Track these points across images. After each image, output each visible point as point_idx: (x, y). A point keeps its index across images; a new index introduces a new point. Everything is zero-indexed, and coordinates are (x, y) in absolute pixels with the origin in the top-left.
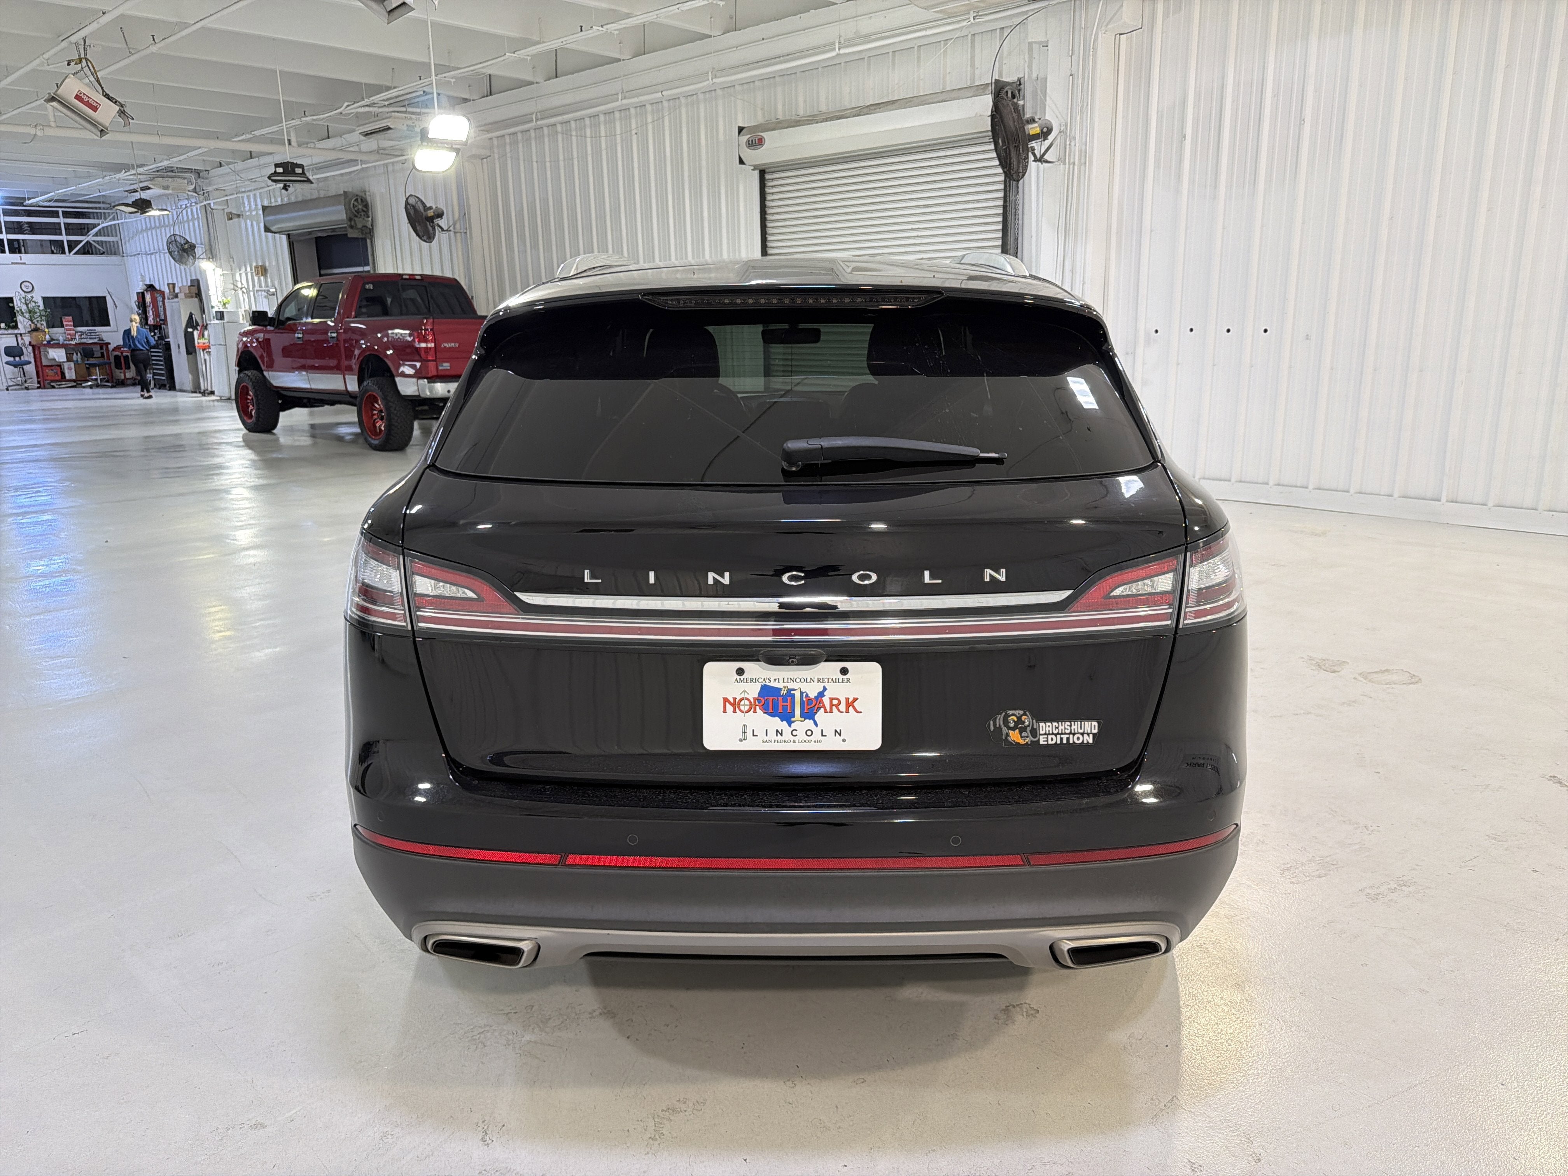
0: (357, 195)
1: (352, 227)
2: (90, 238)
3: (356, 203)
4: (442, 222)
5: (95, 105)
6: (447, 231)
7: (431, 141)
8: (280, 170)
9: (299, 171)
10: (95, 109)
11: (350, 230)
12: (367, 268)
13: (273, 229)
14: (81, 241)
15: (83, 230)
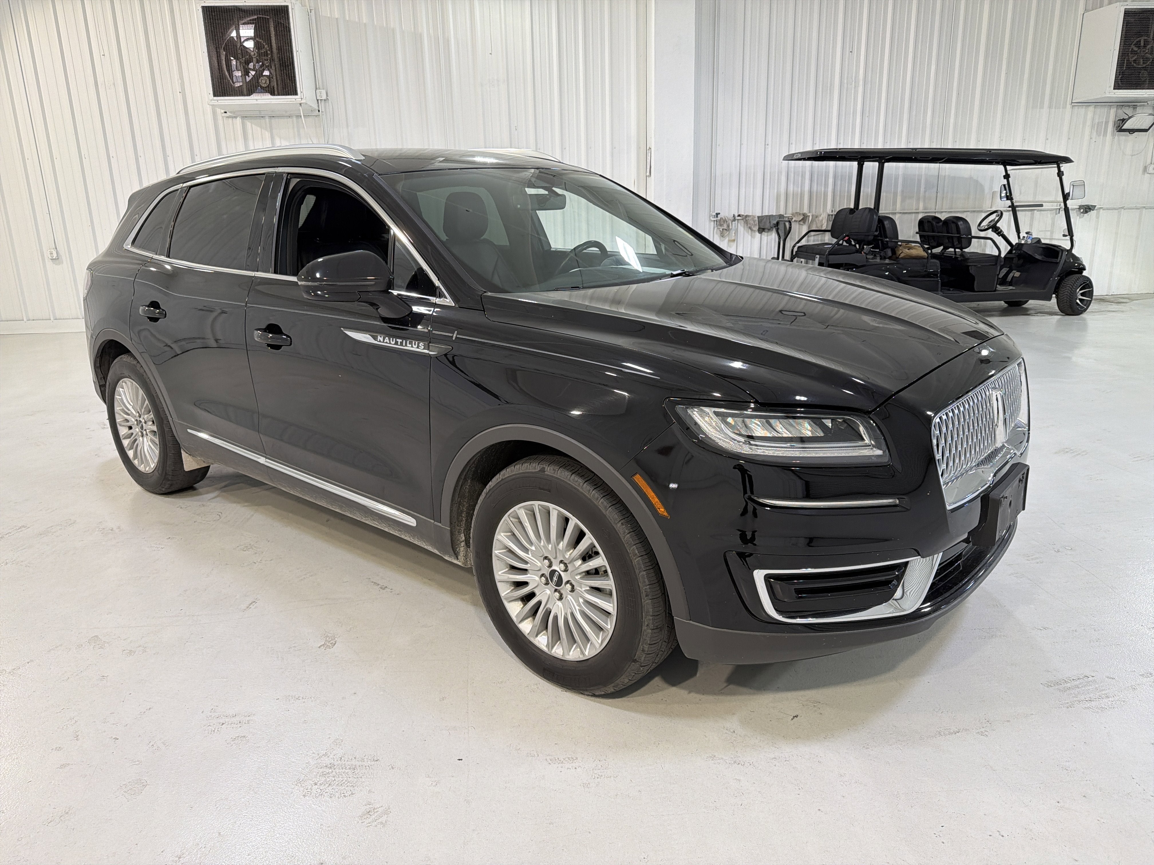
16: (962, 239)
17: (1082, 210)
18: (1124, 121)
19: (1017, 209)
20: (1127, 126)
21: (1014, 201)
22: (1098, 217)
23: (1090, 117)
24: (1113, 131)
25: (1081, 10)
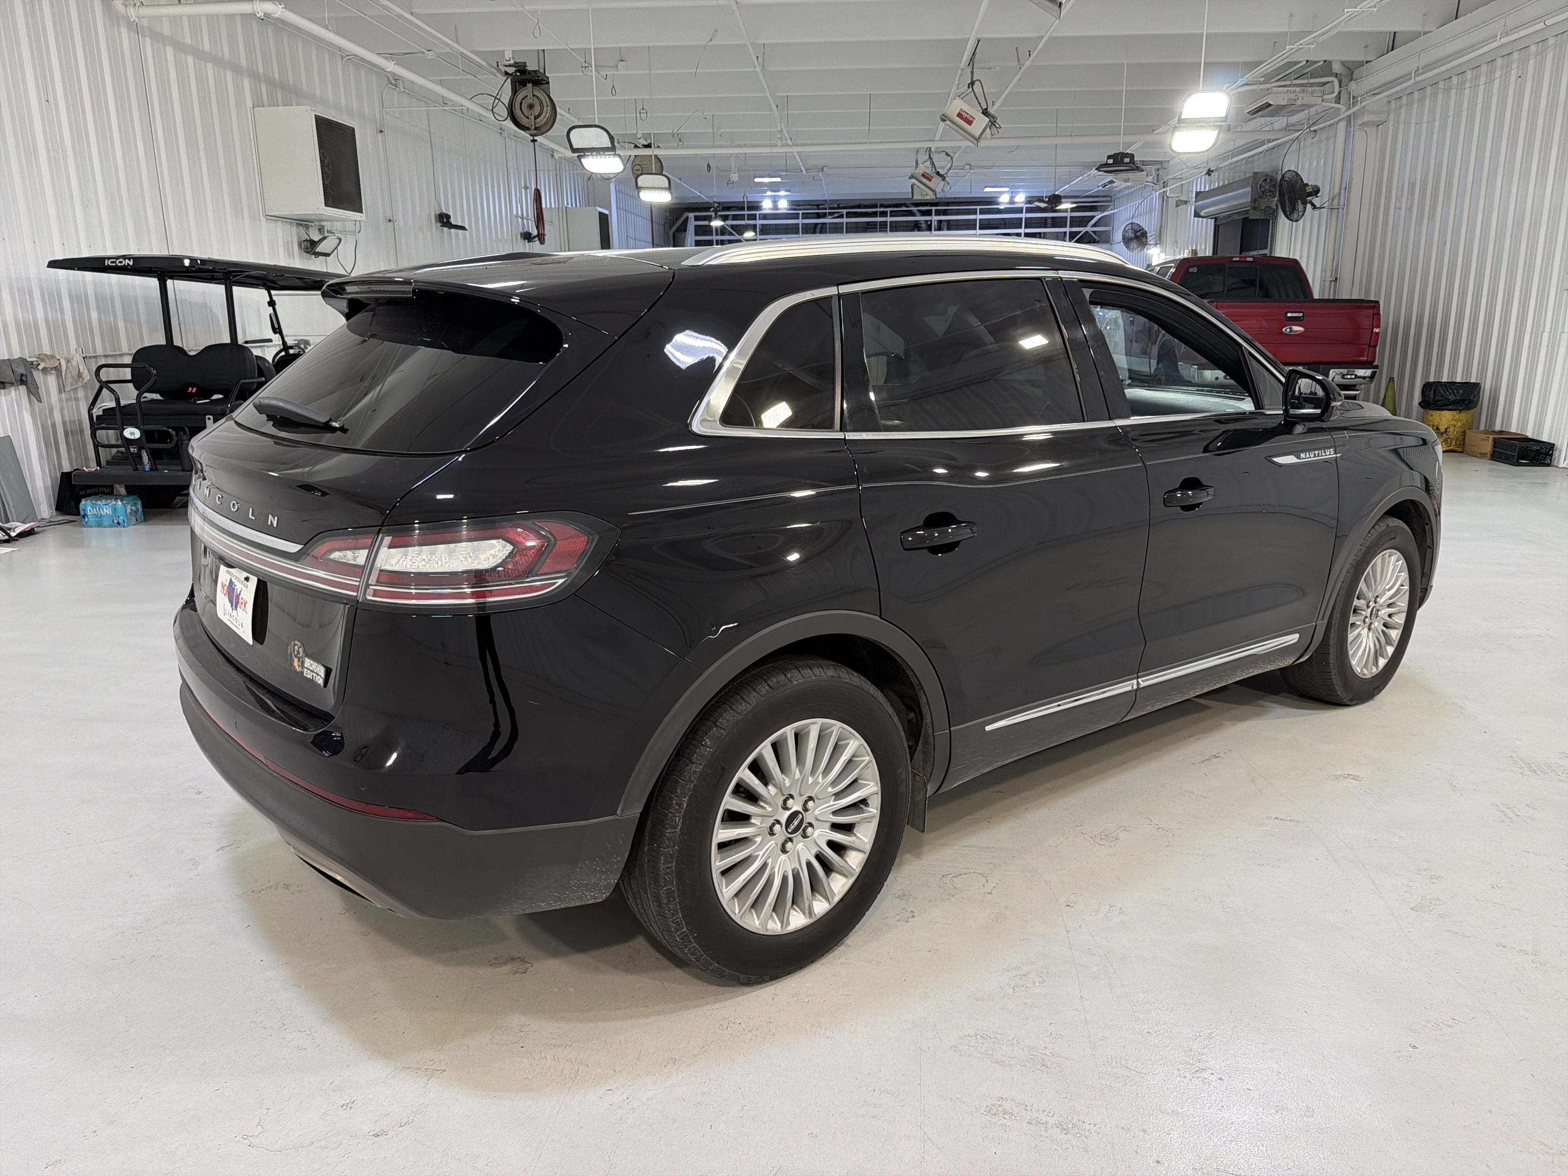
0: (1267, 175)
1: (1255, 208)
2: (1089, 229)
3: (1264, 184)
4: (1317, 201)
5: (971, 119)
6: (1320, 208)
7: (1186, 121)
8: (1111, 161)
9: (1127, 160)
10: (970, 123)
11: (1252, 212)
12: (1266, 252)
13: (1202, 214)
14: (1080, 232)
15: (1083, 222)
23: (280, 234)
24: (299, 253)
25: (249, 104)
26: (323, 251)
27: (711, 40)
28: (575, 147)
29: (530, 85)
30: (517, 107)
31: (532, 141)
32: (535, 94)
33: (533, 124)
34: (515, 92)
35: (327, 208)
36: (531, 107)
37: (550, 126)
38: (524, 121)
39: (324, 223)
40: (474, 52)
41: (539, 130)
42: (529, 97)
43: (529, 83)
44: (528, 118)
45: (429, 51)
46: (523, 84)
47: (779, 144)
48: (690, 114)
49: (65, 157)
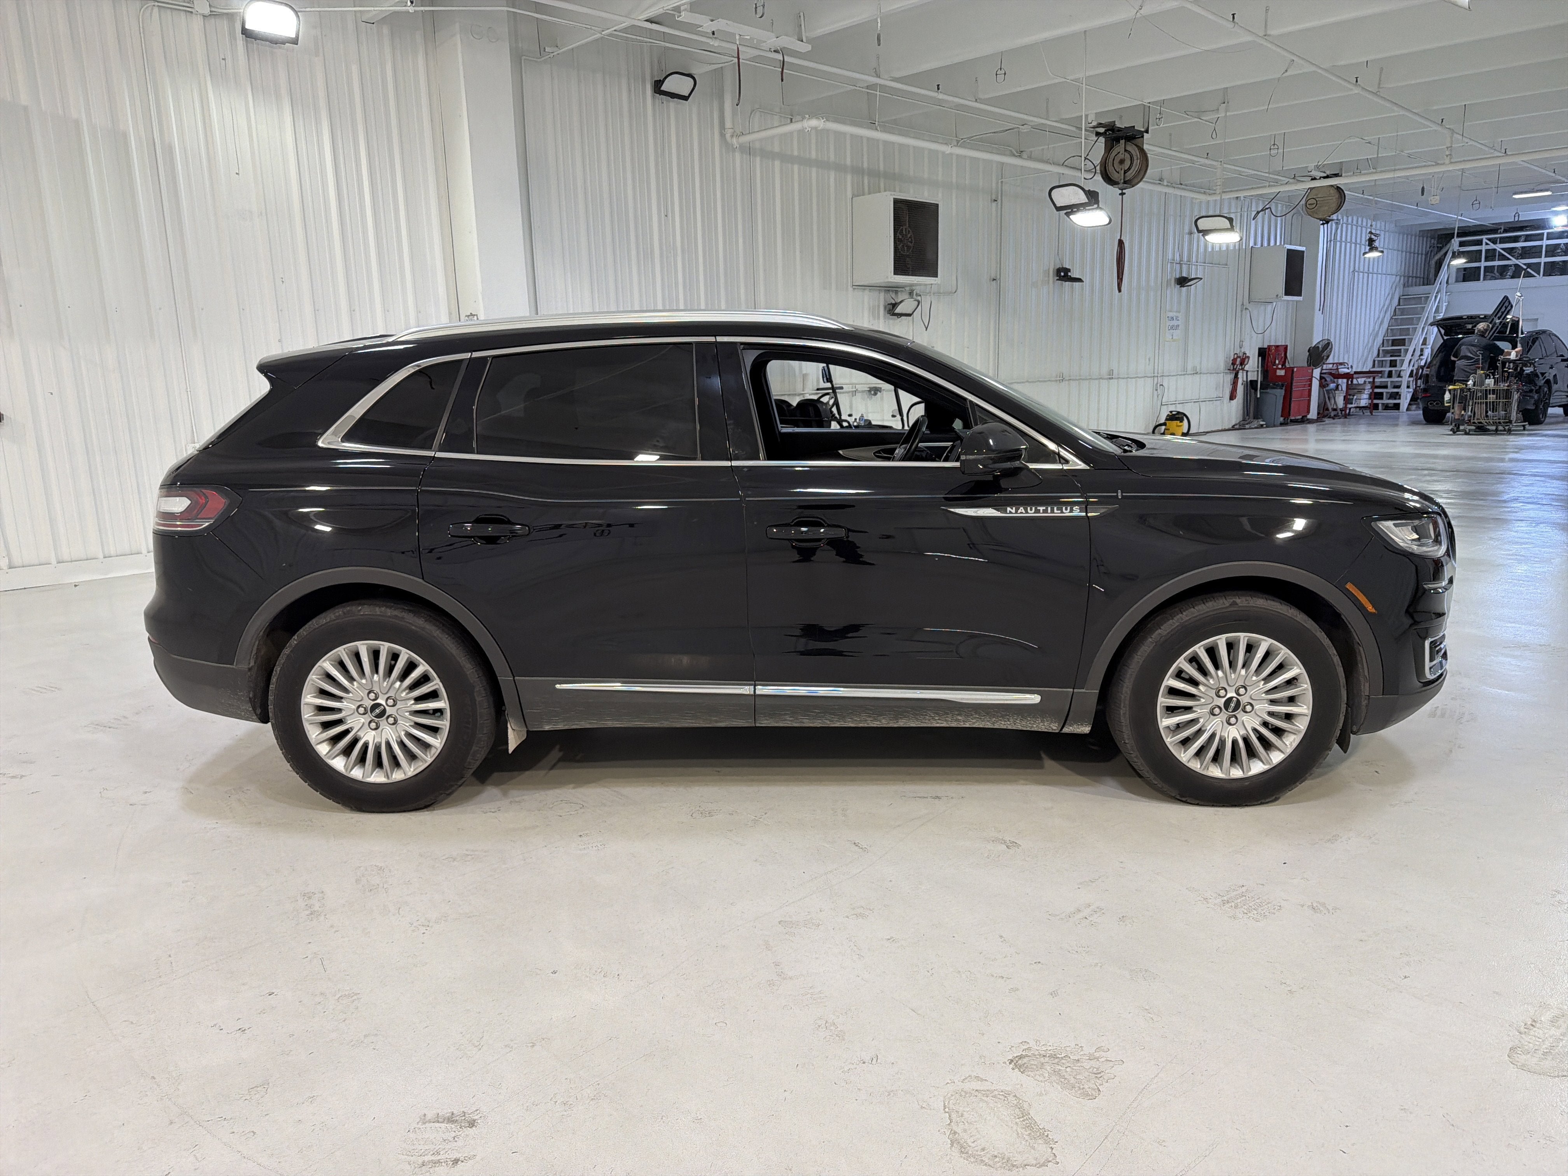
16: (824, 423)
17: (873, 392)
18: (894, 305)
19: (837, 391)
20: (898, 310)
21: (834, 383)
22: (882, 399)
23: (866, 300)
24: (885, 315)
25: (849, 194)
26: (904, 312)
27: (1286, 71)
28: (1058, 205)
29: (1122, 142)
30: (1110, 164)
31: (1120, 194)
32: (1127, 149)
33: (1122, 178)
34: (1109, 148)
35: (896, 276)
36: (1122, 162)
37: (1139, 179)
38: (1115, 176)
39: (914, 288)
40: (1061, 121)
41: (1129, 183)
42: (1121, 153)
43: (1122, 139)
44: (1118, 173)
45: (1023, 125)
46: (1117, 140)
47: (1447, 161)
48: (1340, 142)
49: (675, 255)
